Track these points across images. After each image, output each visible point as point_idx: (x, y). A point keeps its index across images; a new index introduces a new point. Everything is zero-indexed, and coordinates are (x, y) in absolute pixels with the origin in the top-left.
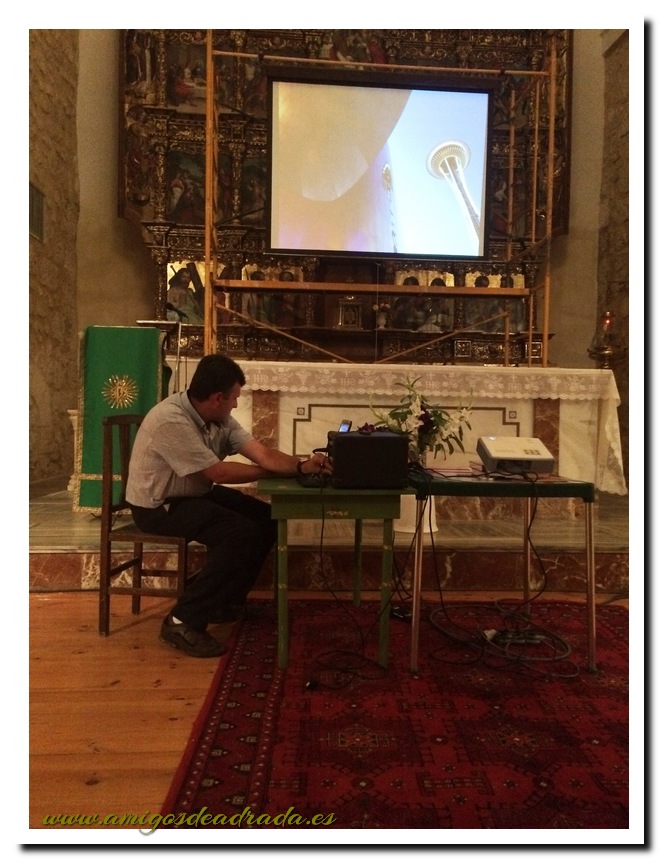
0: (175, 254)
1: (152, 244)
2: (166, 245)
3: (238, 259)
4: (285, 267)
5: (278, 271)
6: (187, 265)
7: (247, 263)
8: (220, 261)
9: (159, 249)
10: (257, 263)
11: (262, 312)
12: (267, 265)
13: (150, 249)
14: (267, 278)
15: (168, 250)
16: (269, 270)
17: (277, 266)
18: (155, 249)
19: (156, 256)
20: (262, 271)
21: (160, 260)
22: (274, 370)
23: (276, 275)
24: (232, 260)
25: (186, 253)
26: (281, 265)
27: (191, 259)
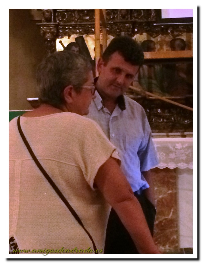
0: (64, 29)
1: (40, 21)
2: (55, 21)
3: (128, 29)
4: (176, 33)
5: (168, 39)
6: (76, 39)
7: (136, 33)
8: (109, 32)
9: (48, 26)
10: (147, 31)
11: (154, 82)
12: (157, 34)
13: (39, 26)
14: (158, 47)
15: (57, 26)
16: (159, 38)
17: (168, 34)
18: (44, 25)
19: (45, 33)
20: (152, 39)
21: (48, 36)
22: (171, 147)
23: (167, 43)
24: (121, 31)
25: (75, 28)
26: (172, 32)
27: (80, 33)
